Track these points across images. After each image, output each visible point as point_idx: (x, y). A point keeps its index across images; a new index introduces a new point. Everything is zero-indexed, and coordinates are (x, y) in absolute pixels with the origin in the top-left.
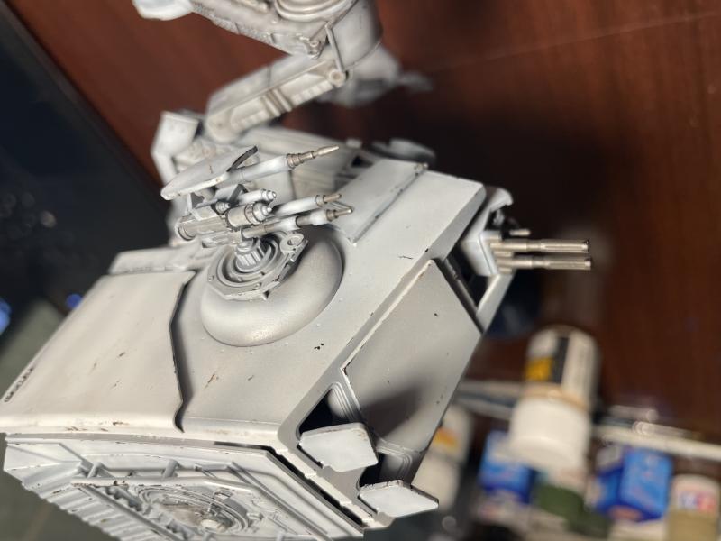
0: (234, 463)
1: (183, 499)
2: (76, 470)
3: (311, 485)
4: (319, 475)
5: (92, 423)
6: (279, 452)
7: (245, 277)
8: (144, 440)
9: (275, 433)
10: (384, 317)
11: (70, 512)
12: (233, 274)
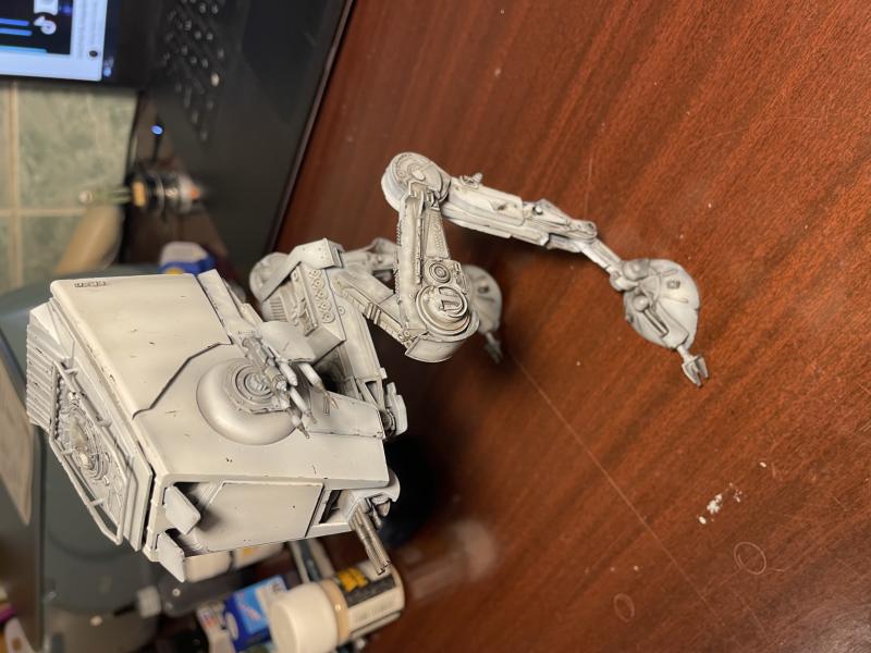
0: (133, 459)
1: (90, 436)
2: (63, 358)
3: (149, 505)
4: (158, 508)
5: (103, 360)
6: (156, 479)
7: (243, 389)
8: (112, 396)
9: (167, 473)
10: (270, 483)
11: (28, 361)
12: (240, 380)
